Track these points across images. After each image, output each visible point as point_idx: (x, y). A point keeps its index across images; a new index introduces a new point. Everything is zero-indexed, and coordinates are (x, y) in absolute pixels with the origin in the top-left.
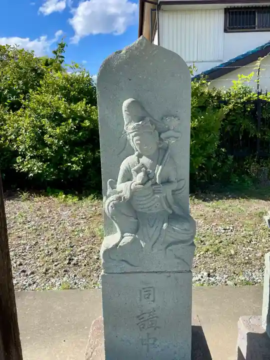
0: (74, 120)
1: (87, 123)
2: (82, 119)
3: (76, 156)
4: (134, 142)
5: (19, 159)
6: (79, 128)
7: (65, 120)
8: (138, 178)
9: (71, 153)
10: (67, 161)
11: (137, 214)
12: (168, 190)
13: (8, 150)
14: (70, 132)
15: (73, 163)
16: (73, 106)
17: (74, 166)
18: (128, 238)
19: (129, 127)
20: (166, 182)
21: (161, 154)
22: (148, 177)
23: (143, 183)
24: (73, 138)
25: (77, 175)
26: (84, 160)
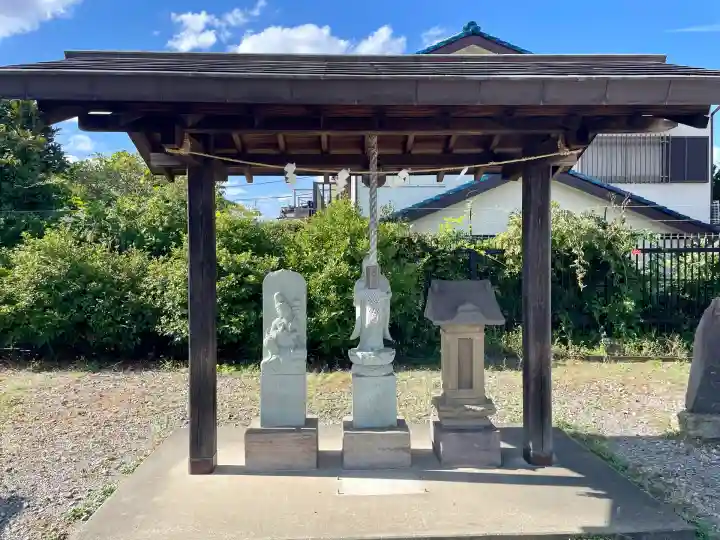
0: (236, 274)
1: (252, 278)
2: (247, 273)
3: (237, 317)
4: (279, 311)
5: (164, 320)
6: (241, 283)
7: (226, 274)
8: (280, 329)
9: (230, 312)
10: (224, 322)
11: (279, 347)
12: (294, 336)
13: (149, 307)
14: (231, 287)
15: (231, 324)
16: (237, 257)
17: (234, 328)
18: (274, 357)
19: (277, 305)
20: (294, 331)
21: (292, 318)
22: (285, 328)
23: (282, 331)
24: (234, 294)
25: (235, 340)
26: (245, 321)
